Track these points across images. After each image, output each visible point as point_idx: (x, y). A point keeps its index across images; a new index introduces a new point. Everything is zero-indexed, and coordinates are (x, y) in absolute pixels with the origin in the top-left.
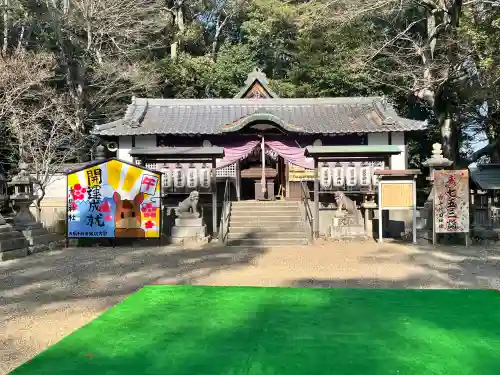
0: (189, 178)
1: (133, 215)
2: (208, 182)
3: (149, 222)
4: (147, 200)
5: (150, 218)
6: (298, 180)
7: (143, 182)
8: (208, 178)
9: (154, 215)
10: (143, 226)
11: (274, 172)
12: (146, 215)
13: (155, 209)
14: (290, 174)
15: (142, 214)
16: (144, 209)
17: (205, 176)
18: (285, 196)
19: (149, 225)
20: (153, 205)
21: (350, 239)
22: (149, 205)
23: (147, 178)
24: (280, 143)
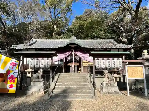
0: (41, 64)
1: (4, 81)
2: (49, 66)
3: (12, 85)
4: (12, 73)
5: (12, 83)
6: (86, 66)
7: (11, 65)
8: (49, 64)
9: (14, 81)
10: (8, 87)
11: (78, 64)
12: (10, 81)
13: (15, 78)
14: (83, 63)
15: (9, 80)
16: (10, 78)
17: (48, 63)
18: (81, 71)
19: (11, 86)
20: (14, 76)
21: (112, 93)
22: (12, 76)
23: (13, 63)
24: (79, 52)
